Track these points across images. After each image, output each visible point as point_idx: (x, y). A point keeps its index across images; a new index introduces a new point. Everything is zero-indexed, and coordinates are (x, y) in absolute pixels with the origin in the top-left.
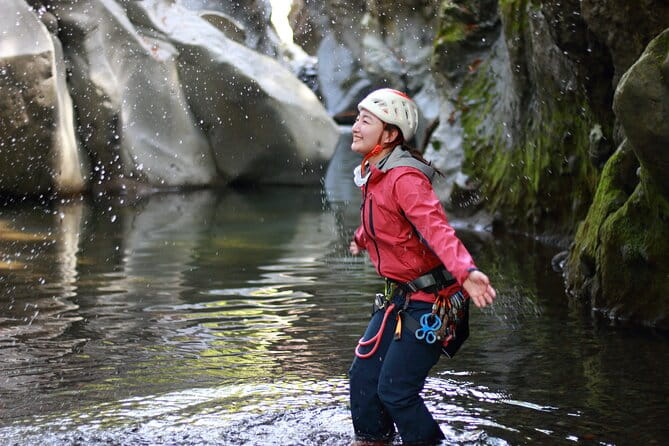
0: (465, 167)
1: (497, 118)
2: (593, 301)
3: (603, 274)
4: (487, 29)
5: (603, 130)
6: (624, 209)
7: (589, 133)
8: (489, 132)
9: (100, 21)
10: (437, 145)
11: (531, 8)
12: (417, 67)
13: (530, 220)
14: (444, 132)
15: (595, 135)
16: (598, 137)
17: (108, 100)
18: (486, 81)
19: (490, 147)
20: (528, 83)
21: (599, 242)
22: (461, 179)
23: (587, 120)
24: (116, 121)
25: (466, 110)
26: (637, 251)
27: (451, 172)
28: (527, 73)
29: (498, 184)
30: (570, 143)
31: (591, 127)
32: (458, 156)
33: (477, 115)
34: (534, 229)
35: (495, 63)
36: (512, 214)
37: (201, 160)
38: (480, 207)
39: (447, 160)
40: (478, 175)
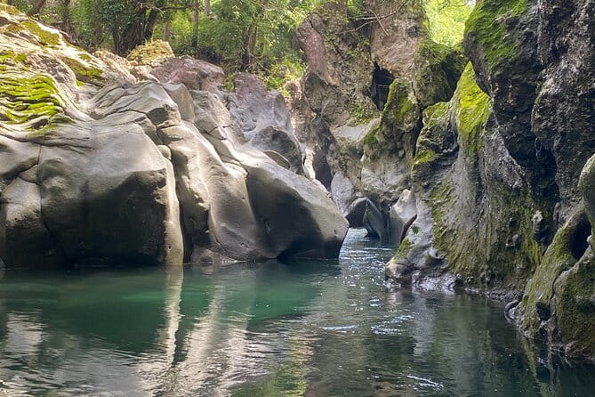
0: (435, 244)
1: (457, 212)
2: (550, 338)
3: (559, 318)
4: (448, 154)
5: (542, 214)
6: (576, 268)
7: (531, 218)
8: (451, 221)
9: (198, 152)
10: (416, 230)
11: (485, 133)
12: (395, 187)
13: (483, 279)
14: (420, 221)
15: (537, 218)
16: (540, 220)
17: (202, 202)
18: (448, 188)
19: (452, 231)
20: (480, 186)
21: (554, 293)
22: (432, 252)
23: (530, 209)
24: (207, 214)
25: (435, 207)
26: (588, 300)
27: (425, 248)
28: (480, 179)
29: (459, 255)
30: (514, 225)
31: (533, 213)
32: (431, 237)
33: (443, 210)
34: (486, 285)
35: (454, 176)
36: (469, 275)
37: (261, 241)
38: (445, 271)
39: (423, 240)
40: (444, 250)
